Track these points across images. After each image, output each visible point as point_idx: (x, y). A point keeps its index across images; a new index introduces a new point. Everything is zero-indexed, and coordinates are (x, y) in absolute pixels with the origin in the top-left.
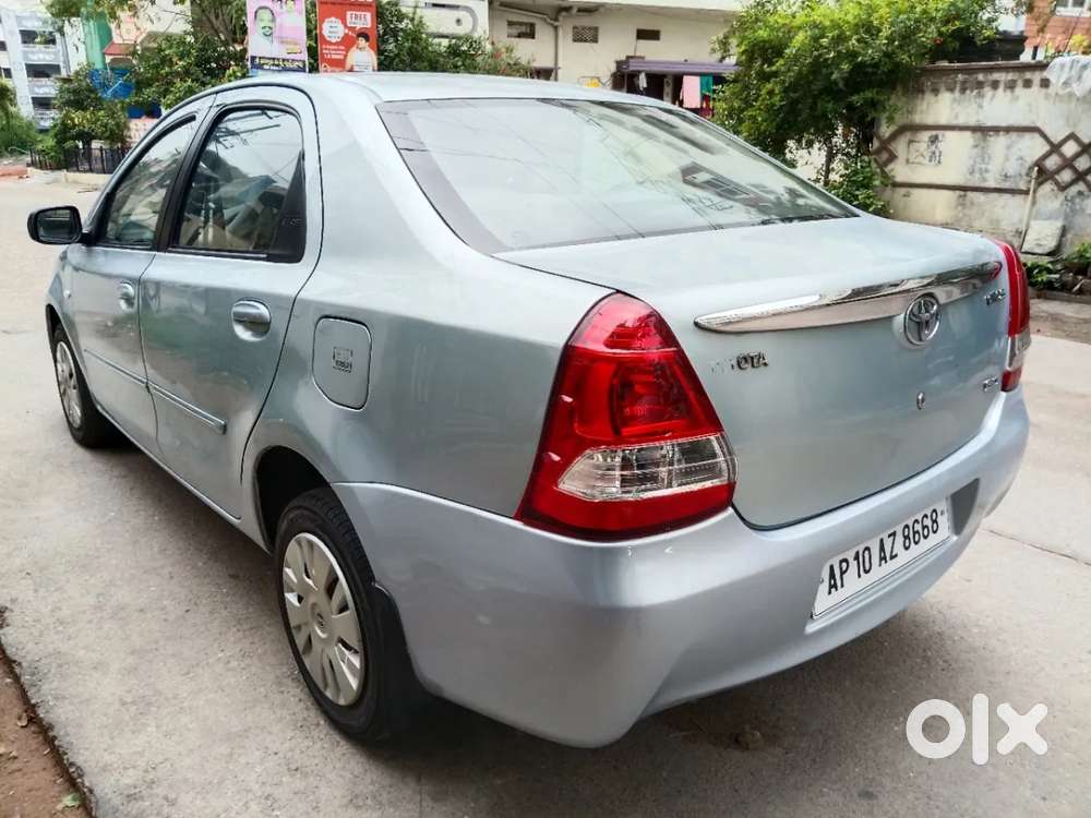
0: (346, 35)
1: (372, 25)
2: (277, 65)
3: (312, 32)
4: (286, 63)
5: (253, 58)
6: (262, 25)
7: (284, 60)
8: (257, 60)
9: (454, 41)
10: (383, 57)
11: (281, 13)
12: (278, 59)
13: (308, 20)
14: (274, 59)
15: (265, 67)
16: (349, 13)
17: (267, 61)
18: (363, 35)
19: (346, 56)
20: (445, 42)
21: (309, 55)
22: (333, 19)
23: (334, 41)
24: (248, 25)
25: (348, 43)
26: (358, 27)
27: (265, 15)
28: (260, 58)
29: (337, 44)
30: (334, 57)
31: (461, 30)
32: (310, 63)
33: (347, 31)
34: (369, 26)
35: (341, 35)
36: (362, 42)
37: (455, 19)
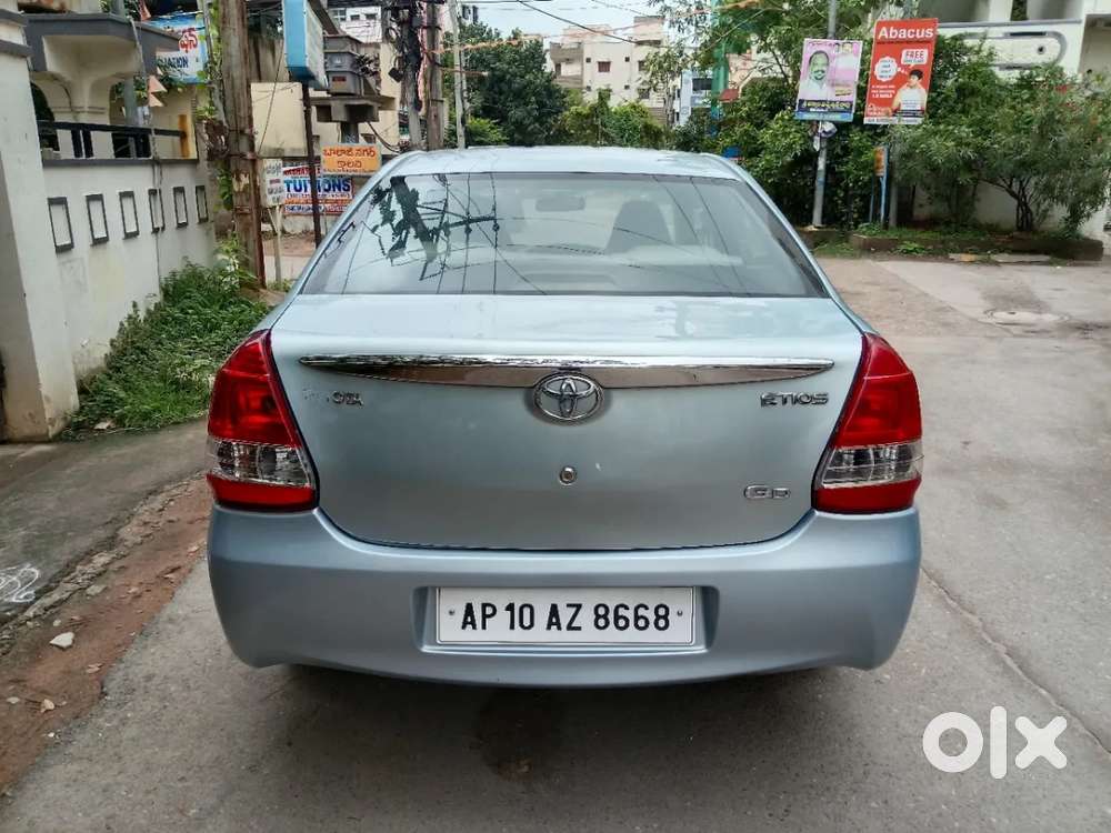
0: (899, 74)
1: (928, 61)
2: (824, 108)
3: (865, 73)
4: (833, 105)
5: (802, 101)
6: (816, 68)
7: (831, 102)
8: (805, 104)
9: (1027, 72)
10: (934, 95)
11: (838, 57)
12: (825, 101)
13: (863, 62)
14: (821, 101)
15: (811, 110)
16: (904, 52)
17: (814, 104)
18: (917, 72)
19: (894, 95)
20: (1016, 73)
21: (858, 95)
22: (887, 58)
23: (884, 80)
24: (802, 70)
25: (899, 81)
26: (913, 64)
27: (820, 60)
28: (808, 101)
29: (887, 83)
30: (882, 96)
31: (1039, 59)
32: (857, 104)
33: (899, 69)
34: (925, 62)
35: (893, 73)
36: (915, 79)
37: (1037, 47)
